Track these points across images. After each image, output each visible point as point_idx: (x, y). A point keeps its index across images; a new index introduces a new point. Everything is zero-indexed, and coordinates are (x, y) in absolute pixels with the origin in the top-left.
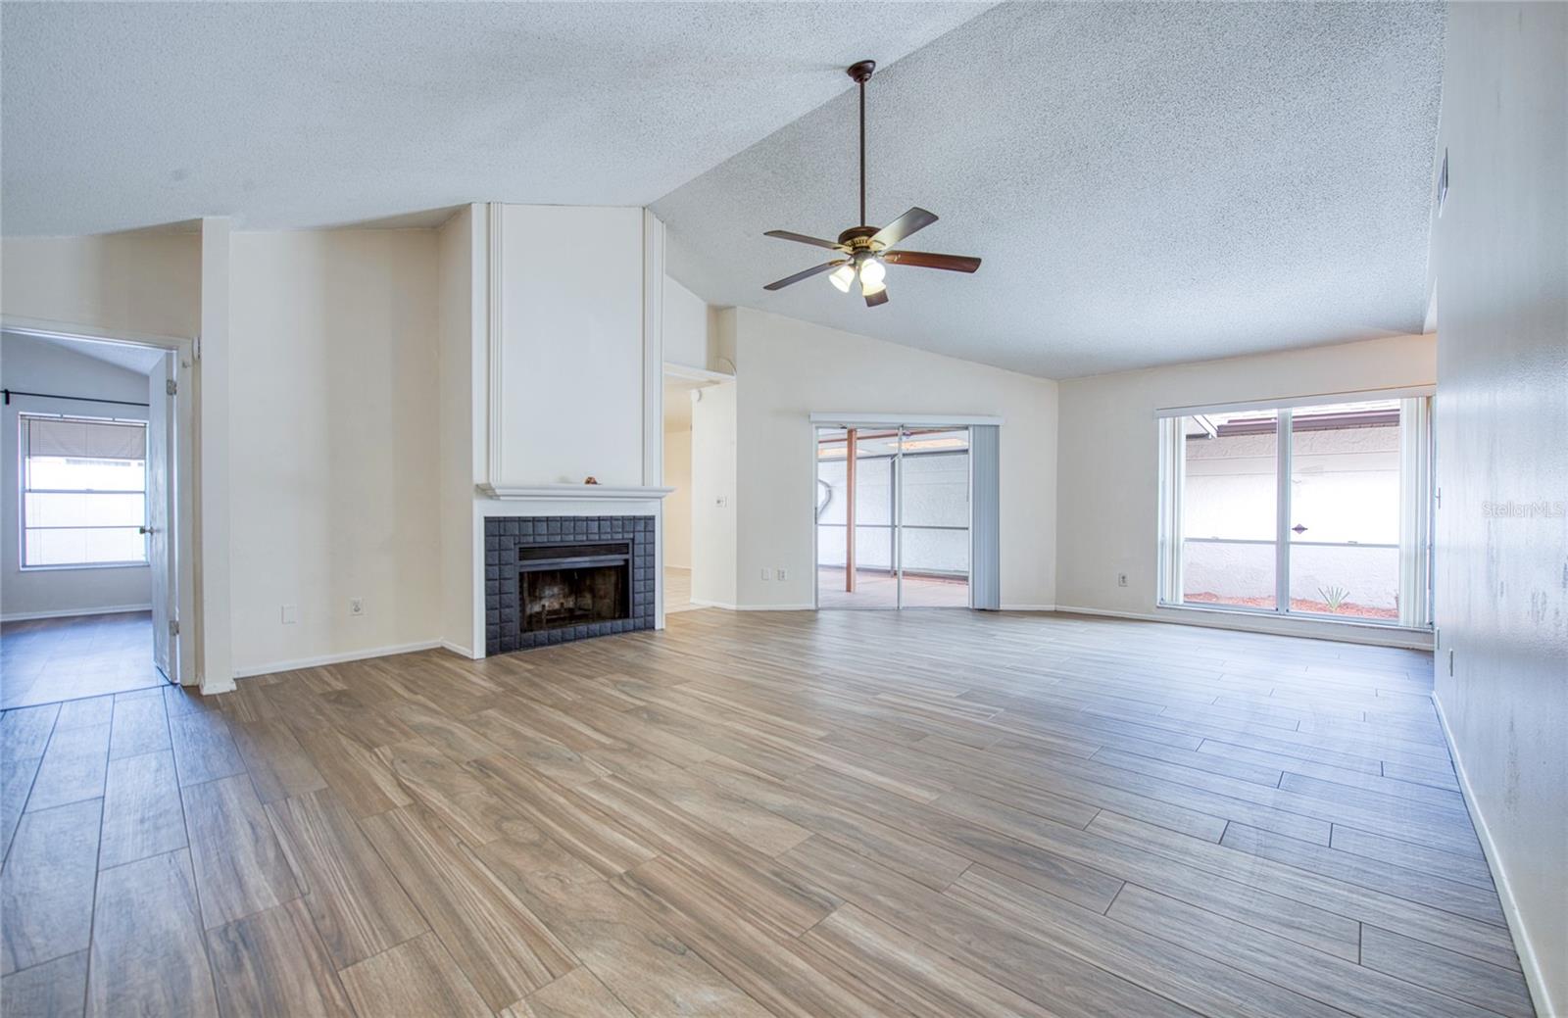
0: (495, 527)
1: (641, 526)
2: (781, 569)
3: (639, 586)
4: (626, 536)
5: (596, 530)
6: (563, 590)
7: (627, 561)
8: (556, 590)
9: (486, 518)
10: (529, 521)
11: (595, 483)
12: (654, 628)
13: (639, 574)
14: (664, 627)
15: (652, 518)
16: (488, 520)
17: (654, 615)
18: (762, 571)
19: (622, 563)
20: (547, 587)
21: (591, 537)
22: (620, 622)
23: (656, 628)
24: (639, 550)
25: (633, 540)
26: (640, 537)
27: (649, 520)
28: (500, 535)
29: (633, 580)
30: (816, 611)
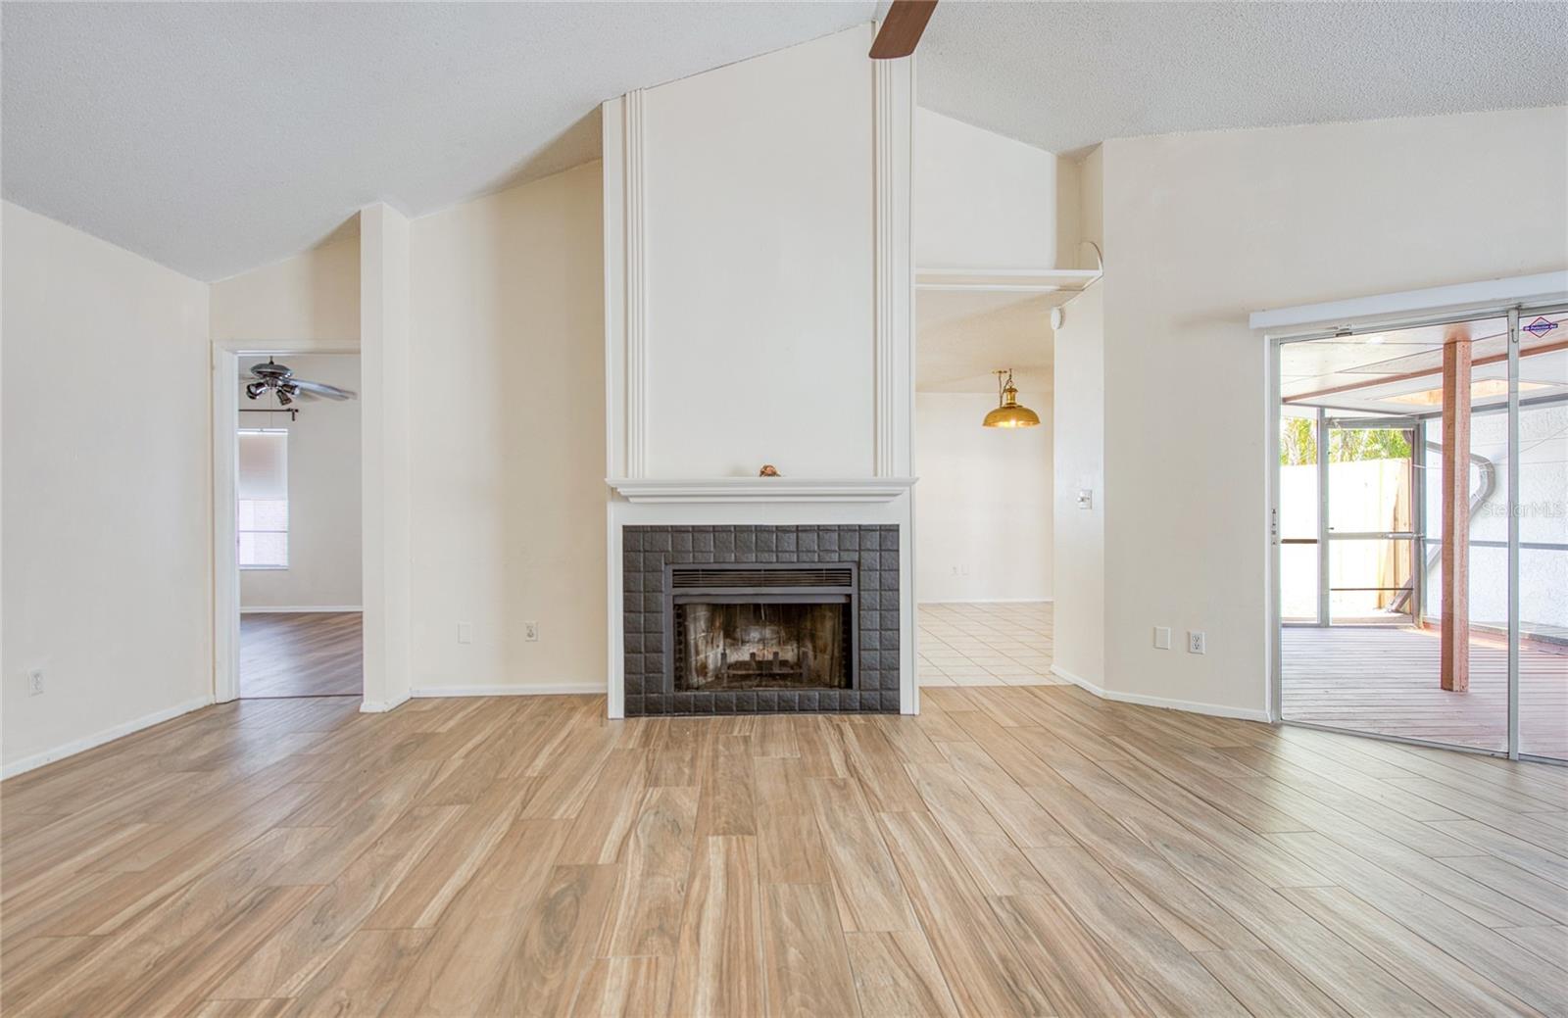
0: (636, 539)
1: (873, 541)
2: (1193, 632)
3: (873, 639)
4: (845, 556)
5: (793, 547)
6: (778, 633)
7: (849, 596)
8: (768, 632)
9: (624, 527)
10: (688, 532)
11: (774, 474)
12: (898, 711)
13: (872, 619)
14: (917, 713)
15: (894, 530)
16: (628, 530)
17: (899, 689)
18: (1155, 629)
19: (842, 600)
20: (752, 627)
21: (785, 557)
22: (836, 693)
23: (902, 712)
24: (872, 580)
25: (859, 564)
26: (871, 559)
27: (889, 534)
28: (645, 551)
29: (859, 629)
30: (1273, 728)
